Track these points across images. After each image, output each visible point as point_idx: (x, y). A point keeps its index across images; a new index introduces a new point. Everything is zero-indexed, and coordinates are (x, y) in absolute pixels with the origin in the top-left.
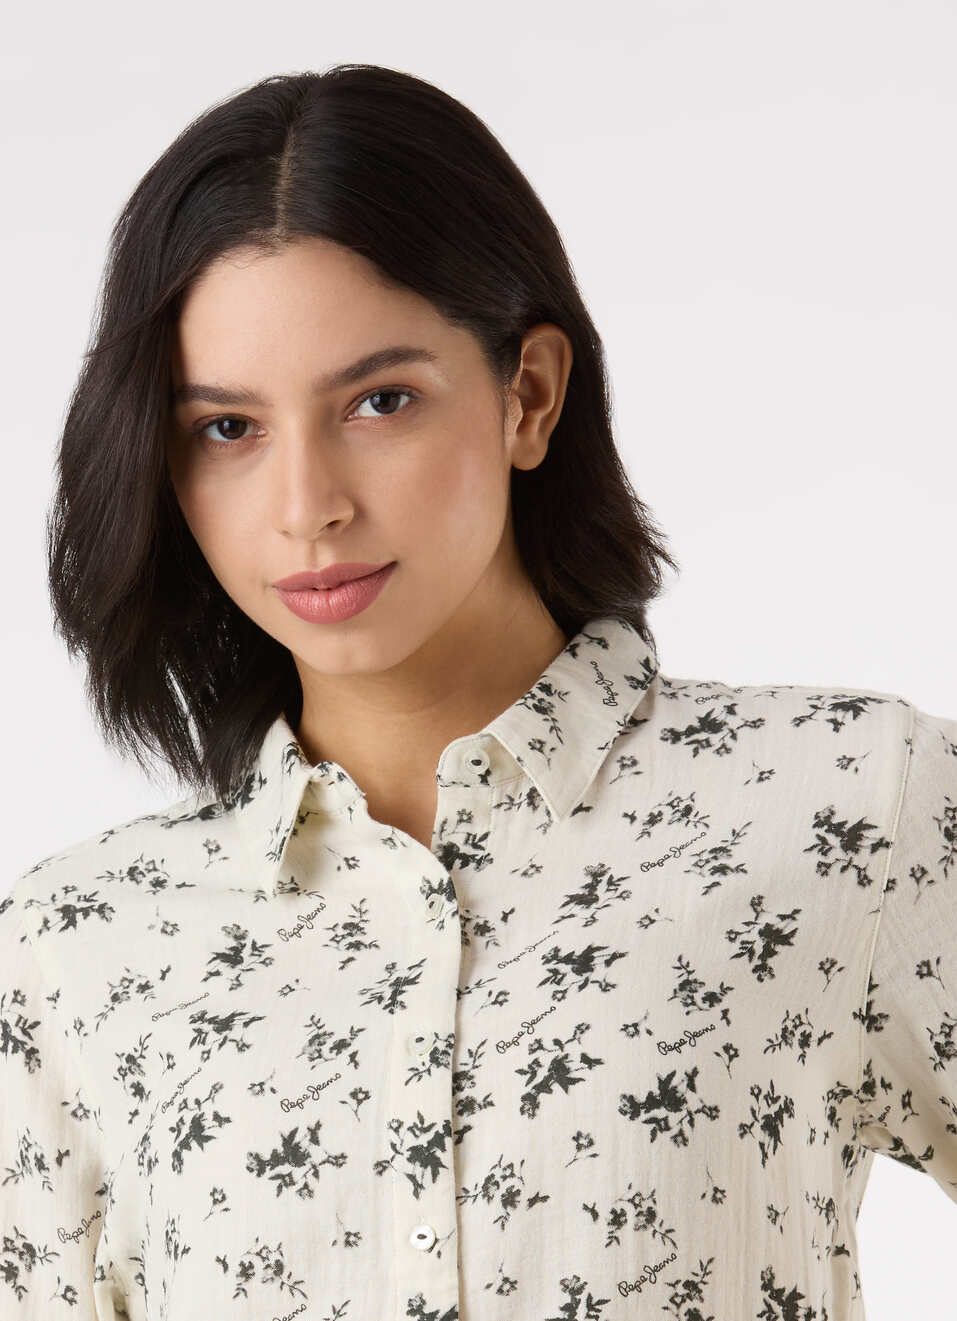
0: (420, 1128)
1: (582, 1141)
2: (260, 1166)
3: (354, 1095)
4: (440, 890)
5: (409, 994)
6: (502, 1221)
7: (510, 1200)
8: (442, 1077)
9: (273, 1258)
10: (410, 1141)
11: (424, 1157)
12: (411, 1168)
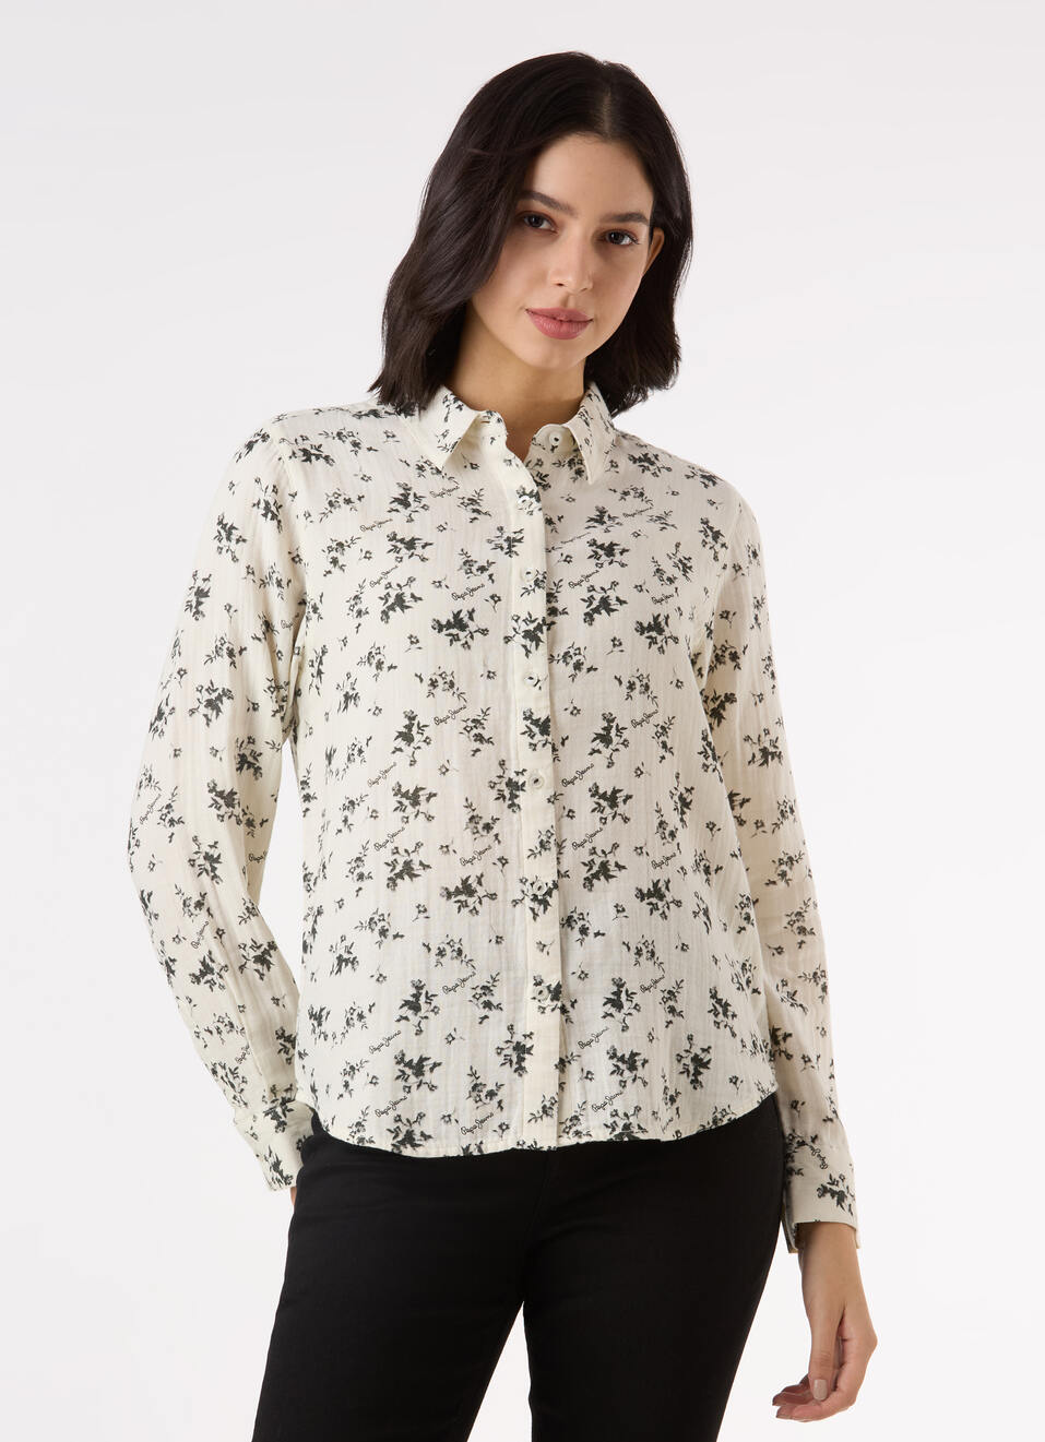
0: (529, 620)
1: (616, 642)
2: (439, 627)
3: (492, 597)
4: (531, 495)
5: (518, 548)
6: (573, 677)
7: (578, 666)
8: (541, 594)
9: (449, 679)
10: (524, 627)
11: (532, 636)
12: (524, 641)
